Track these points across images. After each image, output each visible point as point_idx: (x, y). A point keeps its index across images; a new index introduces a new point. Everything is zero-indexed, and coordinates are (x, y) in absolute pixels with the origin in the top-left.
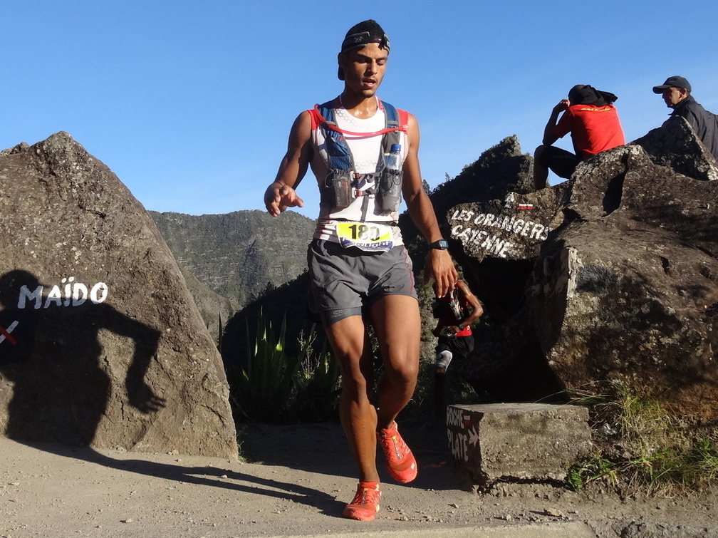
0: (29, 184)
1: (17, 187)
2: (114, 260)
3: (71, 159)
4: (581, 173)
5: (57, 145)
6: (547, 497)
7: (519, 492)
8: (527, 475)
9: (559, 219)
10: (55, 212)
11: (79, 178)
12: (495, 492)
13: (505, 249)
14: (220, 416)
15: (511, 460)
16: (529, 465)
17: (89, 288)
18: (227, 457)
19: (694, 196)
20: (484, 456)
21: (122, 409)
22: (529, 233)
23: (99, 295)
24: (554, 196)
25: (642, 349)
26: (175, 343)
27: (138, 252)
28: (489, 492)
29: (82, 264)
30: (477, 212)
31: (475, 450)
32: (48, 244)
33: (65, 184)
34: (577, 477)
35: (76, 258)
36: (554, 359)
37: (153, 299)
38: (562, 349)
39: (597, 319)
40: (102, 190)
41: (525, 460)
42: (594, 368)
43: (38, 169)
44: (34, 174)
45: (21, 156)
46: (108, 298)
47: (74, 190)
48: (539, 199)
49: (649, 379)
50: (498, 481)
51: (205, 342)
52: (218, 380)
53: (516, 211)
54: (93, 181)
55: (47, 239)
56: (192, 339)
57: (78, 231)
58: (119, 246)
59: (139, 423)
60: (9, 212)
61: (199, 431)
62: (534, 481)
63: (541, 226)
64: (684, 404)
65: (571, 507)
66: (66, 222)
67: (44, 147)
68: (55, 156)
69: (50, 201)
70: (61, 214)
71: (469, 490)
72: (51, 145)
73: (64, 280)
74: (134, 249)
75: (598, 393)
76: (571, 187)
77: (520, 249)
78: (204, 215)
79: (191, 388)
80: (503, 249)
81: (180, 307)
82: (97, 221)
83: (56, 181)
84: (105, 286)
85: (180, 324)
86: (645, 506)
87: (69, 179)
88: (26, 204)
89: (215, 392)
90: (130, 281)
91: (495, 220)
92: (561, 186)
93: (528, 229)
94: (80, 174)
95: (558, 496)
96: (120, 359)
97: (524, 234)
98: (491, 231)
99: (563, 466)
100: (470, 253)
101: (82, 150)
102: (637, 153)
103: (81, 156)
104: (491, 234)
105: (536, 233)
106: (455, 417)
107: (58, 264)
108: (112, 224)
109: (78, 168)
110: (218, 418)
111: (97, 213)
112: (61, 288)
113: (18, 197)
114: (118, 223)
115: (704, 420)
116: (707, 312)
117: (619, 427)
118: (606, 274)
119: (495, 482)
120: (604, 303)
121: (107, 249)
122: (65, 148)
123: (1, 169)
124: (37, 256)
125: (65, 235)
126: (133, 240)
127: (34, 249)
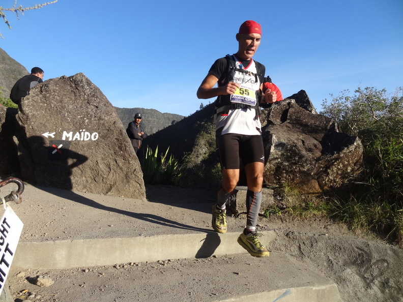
0: (68, 92)
1: (62, 93)
2: (101, 125)
3: (85, 84)
5: (79, 78)
9: (265, 123)
11: (88, 91)
12: (240, 217)
17: (91, 134)
18: (142, 199)
19: (312, 119)
20: (237, 205)
23: (95, 137)
26: (124, 157)
27: (111, 122)
28: (237, 217)
29: (88, 125)
31: (234, 203)
32: (75, 116)
33: (82, 93)
34: (268, 213)
35: (86, 122)
37: (116, 140)
42: (276, 176)
43: (71, 86)
44: (69, 88)
45: (64, 81)
46: (98, 139)
47: (86, 96)
51: (135, 157)
52: (139, 171)
54: (94, 93)
55: (75, 114)
57: (87, 112)
58: (103, 119)
59: (109, 185)
60: (59, 102)
61: (132, 190)
64: (304, 190)
66: (82, 108)
67: (74, 78)
69: (76, 99)
70: (80, 105)
71: (231, 216)
73: (81, 130)
74: (109, 121)
75: (276, 184)
79: (129, 174)
81: (126, 144)
82: (95, 109)
83: (79, 92)
84: (97, 134)
85: (126, 150)
87: (84, 92)
88: (66, 100)
89: (138, 176)
90: (107, 133)
96: (103, 161)
101: (90, 81)
103: (89, 83)
107: (79, 124)
108: (101, 111)
109: (87, 88)
110: (139, 185)
111: (95, 106)
112: (80, 133)
113: (63, 96)
114: (103, 110)
115: (310, 196)
116: (316, 160)
117: (283, 197)
118: (284, 144)
119: (240, 214)
120: (282, 155)
121: (98, 120)
122: (82, 79)
123: (56, 85)
124: (70, 120)
125: (82, 113)
126: (109, 117)
127: (69, 117)
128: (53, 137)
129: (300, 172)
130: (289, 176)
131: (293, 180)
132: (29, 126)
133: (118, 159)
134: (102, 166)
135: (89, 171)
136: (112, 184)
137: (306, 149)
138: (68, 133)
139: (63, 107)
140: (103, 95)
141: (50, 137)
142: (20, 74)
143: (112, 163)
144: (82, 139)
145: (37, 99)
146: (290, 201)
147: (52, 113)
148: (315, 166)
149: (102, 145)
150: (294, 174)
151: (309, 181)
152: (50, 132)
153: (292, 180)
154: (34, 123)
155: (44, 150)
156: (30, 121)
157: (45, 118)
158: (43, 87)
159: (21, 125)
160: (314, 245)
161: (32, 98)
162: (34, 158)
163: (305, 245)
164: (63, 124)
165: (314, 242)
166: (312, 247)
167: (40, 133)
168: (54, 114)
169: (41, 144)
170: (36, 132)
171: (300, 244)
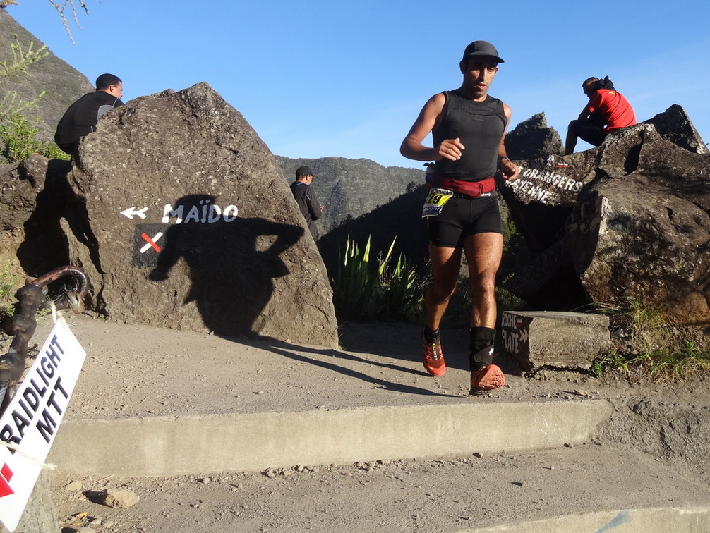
0: (175, 122)
1: (164, 124)
2: (243, 188)
3: (211, 105)
4: (609, 142)
5: (200, 93)
6: (576, 381)
7: (556, 377)
9: (592, 176)
10: (196, 147)
11: (217, 121)
12: (538, 377)
13: (545, 197)
14: (325, 314)
15: (552, 354)
16: (565, 357)
17: (223, 209)
18: (330, 346)
19: (691, 164)
20: (531, 350)
22: (564, 185)
23: (231, 215)
24: (584, 159)
26: (291, 256)
27: (264, 183)
28: (533, 377)
29: (217, 190)
30: (525, 168)
31: (525, 346)
32: (189, 172)
33: (205, 125)
34: (598, 367)
35: (212, 184)
37: (274, 220)
38: (592, 272)
40: (236, 131)
41: (561, 354)
42: (615, 288)
43: (183, 111)
44: (179, 115)
45: (169, 100)
47: (213, 130)
48: (572, 160)
49: (654, 297)
50: (541, 368)
51: (316, 256)
52: (324, 286)
53: (555, 168)
54: (229, 124)
55: (189, 168)
56: (305, 253)
57: (215, 163)
58: (248, 177)
59: (260, 317)
60: (157, 145)
61: (308, 325)
62: (567, 369)
63: (573, 180)
64: (677, 316)
65: (594, 389)
66: (205, 155)
67: (188, 94)
68: (197, 101)
69: (192, 137)
70: (200, 148)
71: (519, 375)
72: (194, 93)
73: (201, 202)
74: (260, 180)
75: (617, 305)
76: (601, 152)
77: (557, 197)
78: (299, 159)
79: (303, 291)
80: (543, 195)
82: (231, 156)
83: (198, 122)
84: (235, 208)
86: (647, 389)
87: (208, 121)
88: (171, 139)
89: (322, 295)
90: (256, 205)
91: (539, 174)
92: (589, 151)
93: (563, 183)
94: (218, 117)
95: (584, 381)
97: (560, 185)
98: (535, 182)
99: (588, 359)
100: (519, 198)
101: (221, 99)
102: (651, 130)
103: (219, 103)
104: (536, 185)
105: (569, 186)
106: (509, 320)
107: (197, 188)
108: (243, 159)
109: (216, 112)
110: (323, 316)
111: (231, 150)
112: (199, 207)
113: (165, 132)
114: (248, 158)
115: (690, 329)
116: (698, 249)
117: (630, 332)
118: (628, 218)
119: (538, 370)
120: (625, 240)
121: (239, 179)
122: (206, 96)
123: (151, 109)
124: (180, 182)
125: (204, 166)
126: (260, 173)
127: (176, 176)
128: (143, 216)
129: (665, 276)
130: (643, 285)
131: (651, 293)
132: (94, 196)
136: (267, 313)
137: (676, 227)
138: (174, 208)
139: (166, 155)
140: (249, 126)
141: (136, 217)
142: (75, 92)
144: (203, 220)
145: (112, 138)
146: (647, 339)
147: (142, 168)
148: (696, 262)
150: (651, 281)
151: (685, 295)
152: (137, 208)
153: (648, 293)
154: (105, 190)
155: (123, 245)
156: (95, 185)
157: (128, 178)
158: (126, 114)
159: (77, 193)
160: (694, 428)
161: (102, 137)
162: (102, 263)
163: (673, 429)
164: (164, 189)
165: (694, 422)
166: (688, 433)
167: (116, 209)
168: (145, 169)
169: (118, 234)
170: (109, 207)
171: (662, 428)
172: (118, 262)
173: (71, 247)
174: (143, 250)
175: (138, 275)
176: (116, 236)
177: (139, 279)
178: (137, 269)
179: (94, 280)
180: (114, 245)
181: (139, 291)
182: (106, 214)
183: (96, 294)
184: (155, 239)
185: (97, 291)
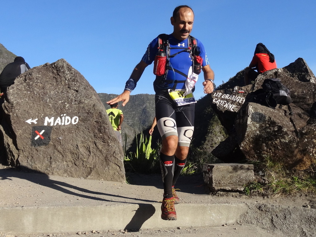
0: (50, 78)
1: (45, 79)
2: (81, 108)
3: (65, 69)
4: (259, 78)
5: (60, 64)
6: (236, 197)
7: (226, 195)
8: (229, 189)
10: (59, 89)
11: (68, 77)
12: (217, 194)
13: (232, 108)
14: (119, 167)
15: (224, 183)
16: (231, 185)
17: (71, 118)
18: (121, 182)
20: (214, 181)
21: (83, 163)
22: (242, 102)
23: (75, 121)
25: (274, 143)
26: (103, 140)
27: (90, 105)
28: (215, 194)
29: (69, 109)
30: (223, 94)
31: (211, 179)
32: (56, 101)
33: (63, 79)
35: (67, 107)
36: (242, 147)
37: (95, 123)
38: (245, 143)
39: (258, 132)
40: (77, 81)
41: (229, 183)
42: (257, 151)
43: (53, 73)
44: (51, 75)
45: (47, 68)
46: (78, 122)
48: (246, 89)
49: (276, 155)
50: (219, 190)
51: (115, 139)
52: (119, 153)
53: (238, 93)
54: (74, 78)
55: (56, 99)
56: (109, 138)
57: (68, 97)
58: (83, 103)
59: (89, 169)
60: (41, 89)
61: (111, 172)
62: (232, 190)
66: (63, 93)
67: (55, 65)
68: (59, 68)
69: (57, 85)
70: (61, 90)
71: (208, 194)
72: (58, 64)
73: (62, 115)
74: (89, 104)
75: (258, 159)
76: (255, 83)
79: (109, 156)
81: (106, 126)
82: (75, 93)
83: (60, 77)
84: (77, 118)
85: (105, 132)
87: (64, 77)
88: (48, 86)
89: (118, 158)
90: (87, 116)
91: (230, 96)
93: (242, 100)
94: (69, 75)
95: (240, 196)
96: (82, 145)
97: (240, 102)
99: (243, 185)
100: (220, 109)
101: (70, 66)
102: (281, 71)
103: (69, 68)
104: (228, 102)
106: (205, 168)
107: (60, 109)
108: (81, 95)
109: (68, 73)
110: (119, 168)
111: (75, 90)
112: (61, 118)
113: (45, 83)
114: (83, 94)
117: (265, 172)
121: (78, 104)
122: (63, 65)
123: (39, 72)
124: (52, 106)
125: (63, 98)
126: (88, 100)
127: (51, 103)
128: (36, 123)
129: (281, 143)
131: (275, 153)
132: (14, 114)
133: (97, 141)
134: (82, 150)
135: (69, 155)
136: (92, 167)
138: (50, 118)
139: (45, 94)
141: (32, 123)
143: (92, 146)
144: (63, 124)
145: (21, 87)
149: (82, 128)
152: (33, 119)
153: (273, 153)
154: (18, 111)
155: (27, 136)
156: (14, 109)
157: (29, 105)
158: (27, 75)
159: (6, 113)
160: (288, 217)
161: (17, 86)
162: (18, 145)
163: (278, 217)
164: (45, 109)
165: (288, 214)
166: (285, 219)
167: (24, 120)
168: (36, 100)
169: (25, 131)
170: (20, 119)
171: (272, 217)
172: (25, 144)
173: (5, 138)
174: (36, 138)
175: (34, 150)
176: (24, 132)
177: (35, 152)
178: (34, 147)
179: (15, 153)
180: (23, 136)
181: (34, 157)
182: (19, 122)
183: (16, 159)
184: (41, 133)
185: (16, 158)
